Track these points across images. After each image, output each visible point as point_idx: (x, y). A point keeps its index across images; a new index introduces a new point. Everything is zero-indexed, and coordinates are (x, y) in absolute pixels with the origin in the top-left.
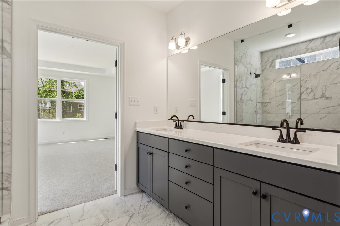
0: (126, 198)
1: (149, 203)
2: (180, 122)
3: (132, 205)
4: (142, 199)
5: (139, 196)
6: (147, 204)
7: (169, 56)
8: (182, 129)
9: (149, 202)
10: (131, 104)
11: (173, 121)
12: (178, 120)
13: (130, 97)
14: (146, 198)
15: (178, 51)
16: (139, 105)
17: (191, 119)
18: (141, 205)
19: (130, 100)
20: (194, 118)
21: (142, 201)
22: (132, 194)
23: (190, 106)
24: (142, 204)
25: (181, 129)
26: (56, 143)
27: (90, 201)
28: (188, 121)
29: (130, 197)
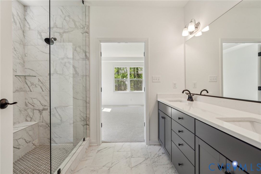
0: (149, 147)
1: (163, 155)
2: (191, 95)
3: (151, 152)
4: (159, 150)
5: (158, 148)
6: (161, 154)
7: (186, 41)
8: (193, 101)
9: (163, 153)
10: (153, 81)
11: (187, 94)
12: (190, 94)
13: (153, 76)
14: (162, 150)
15: (191, 36)
16: (160, 82)
17: (204, 93)
18: (156, 154)
19: (153, 79)
20: (208, 92)
21: (159, 151)
22: (155, 145)
23: (209, 82)
24: (158, 153)
25: (191, 101)
26: (127, 106)
27: (128, 142)
28: (201, 95)
29: (152, 146)
